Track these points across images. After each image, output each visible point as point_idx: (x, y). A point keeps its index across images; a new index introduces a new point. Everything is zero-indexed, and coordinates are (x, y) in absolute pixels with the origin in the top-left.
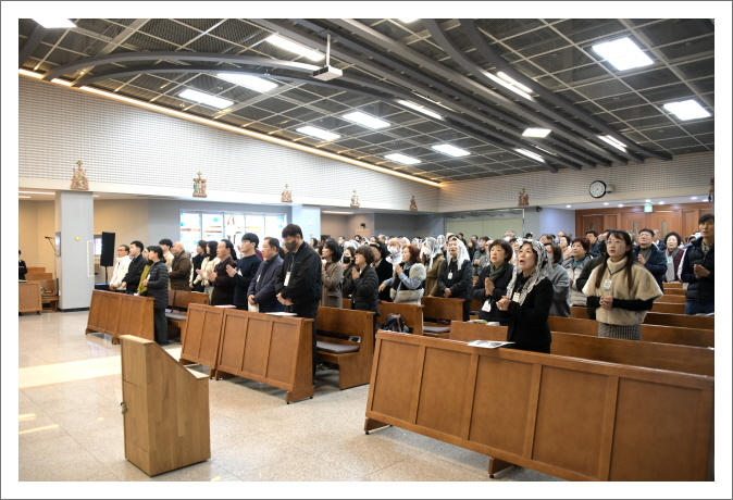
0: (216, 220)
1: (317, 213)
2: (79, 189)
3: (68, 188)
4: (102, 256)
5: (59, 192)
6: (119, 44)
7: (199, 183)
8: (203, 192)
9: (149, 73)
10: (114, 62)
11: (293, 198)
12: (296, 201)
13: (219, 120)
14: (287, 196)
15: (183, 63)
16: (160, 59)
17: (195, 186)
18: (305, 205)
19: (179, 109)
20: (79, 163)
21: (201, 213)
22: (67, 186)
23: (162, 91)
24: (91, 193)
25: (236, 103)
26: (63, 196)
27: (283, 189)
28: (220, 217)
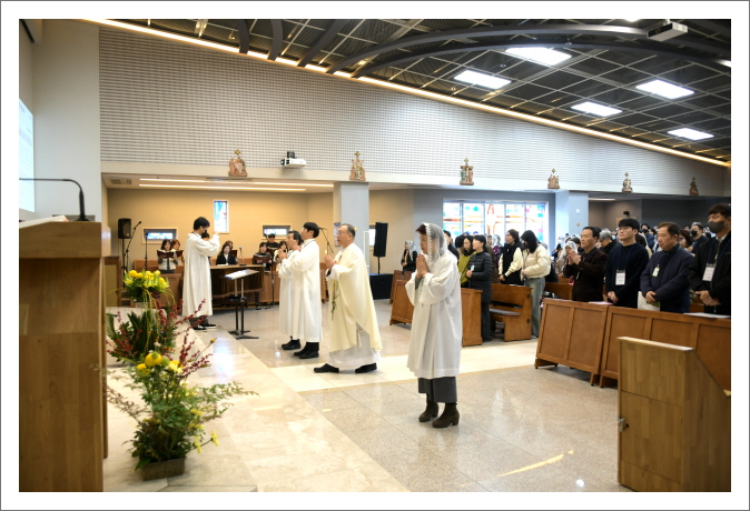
0: (476, 209)
1: (585, 200)
2: (357, 181)
3: (347, 179)
4: (375, 246)
5: (338, 184)
6: (413, 27)
7: (466, 172)
8: (470, 180)
9: (432, 56)
10: (400, 48)
11: (560, 184)
12: (564, 186)
13: (487, 103)
14: (553, 182)
15: (472, 42)
16: (450, 39)
17: (462, 174)
18: (572, 192)
19: (448, 94)
20: (357, 154)
21: (462, 202)
22: (346, 177)
23: (437, 75)
24: (367, 183)
25: (513, 82)
26: (343, 187)
27: (549, 174)
28: (479, 206)
